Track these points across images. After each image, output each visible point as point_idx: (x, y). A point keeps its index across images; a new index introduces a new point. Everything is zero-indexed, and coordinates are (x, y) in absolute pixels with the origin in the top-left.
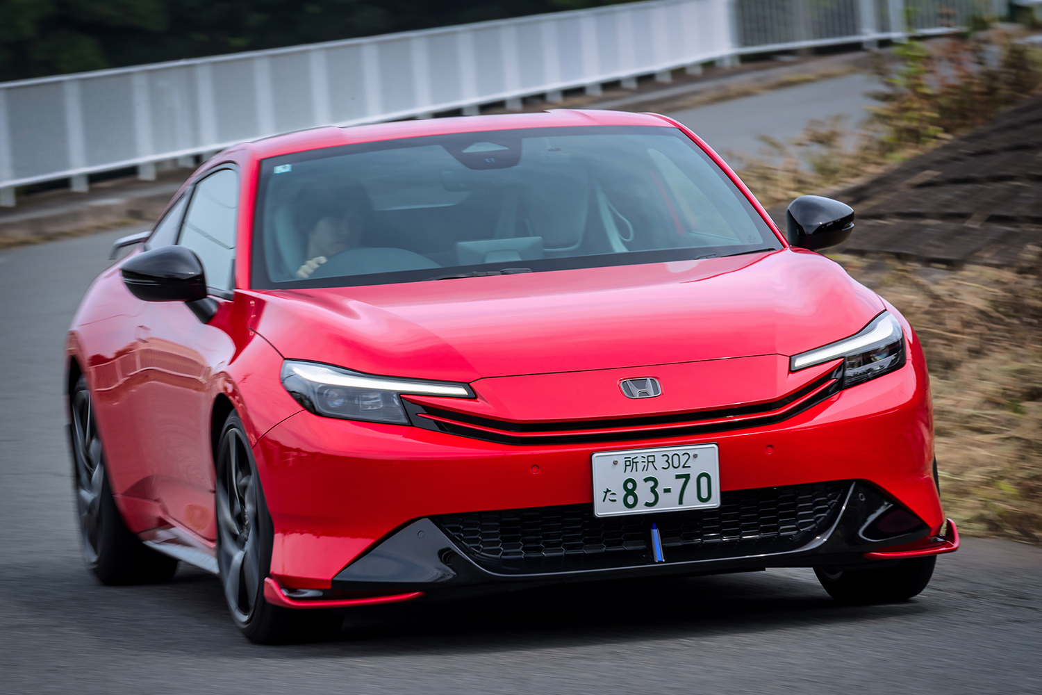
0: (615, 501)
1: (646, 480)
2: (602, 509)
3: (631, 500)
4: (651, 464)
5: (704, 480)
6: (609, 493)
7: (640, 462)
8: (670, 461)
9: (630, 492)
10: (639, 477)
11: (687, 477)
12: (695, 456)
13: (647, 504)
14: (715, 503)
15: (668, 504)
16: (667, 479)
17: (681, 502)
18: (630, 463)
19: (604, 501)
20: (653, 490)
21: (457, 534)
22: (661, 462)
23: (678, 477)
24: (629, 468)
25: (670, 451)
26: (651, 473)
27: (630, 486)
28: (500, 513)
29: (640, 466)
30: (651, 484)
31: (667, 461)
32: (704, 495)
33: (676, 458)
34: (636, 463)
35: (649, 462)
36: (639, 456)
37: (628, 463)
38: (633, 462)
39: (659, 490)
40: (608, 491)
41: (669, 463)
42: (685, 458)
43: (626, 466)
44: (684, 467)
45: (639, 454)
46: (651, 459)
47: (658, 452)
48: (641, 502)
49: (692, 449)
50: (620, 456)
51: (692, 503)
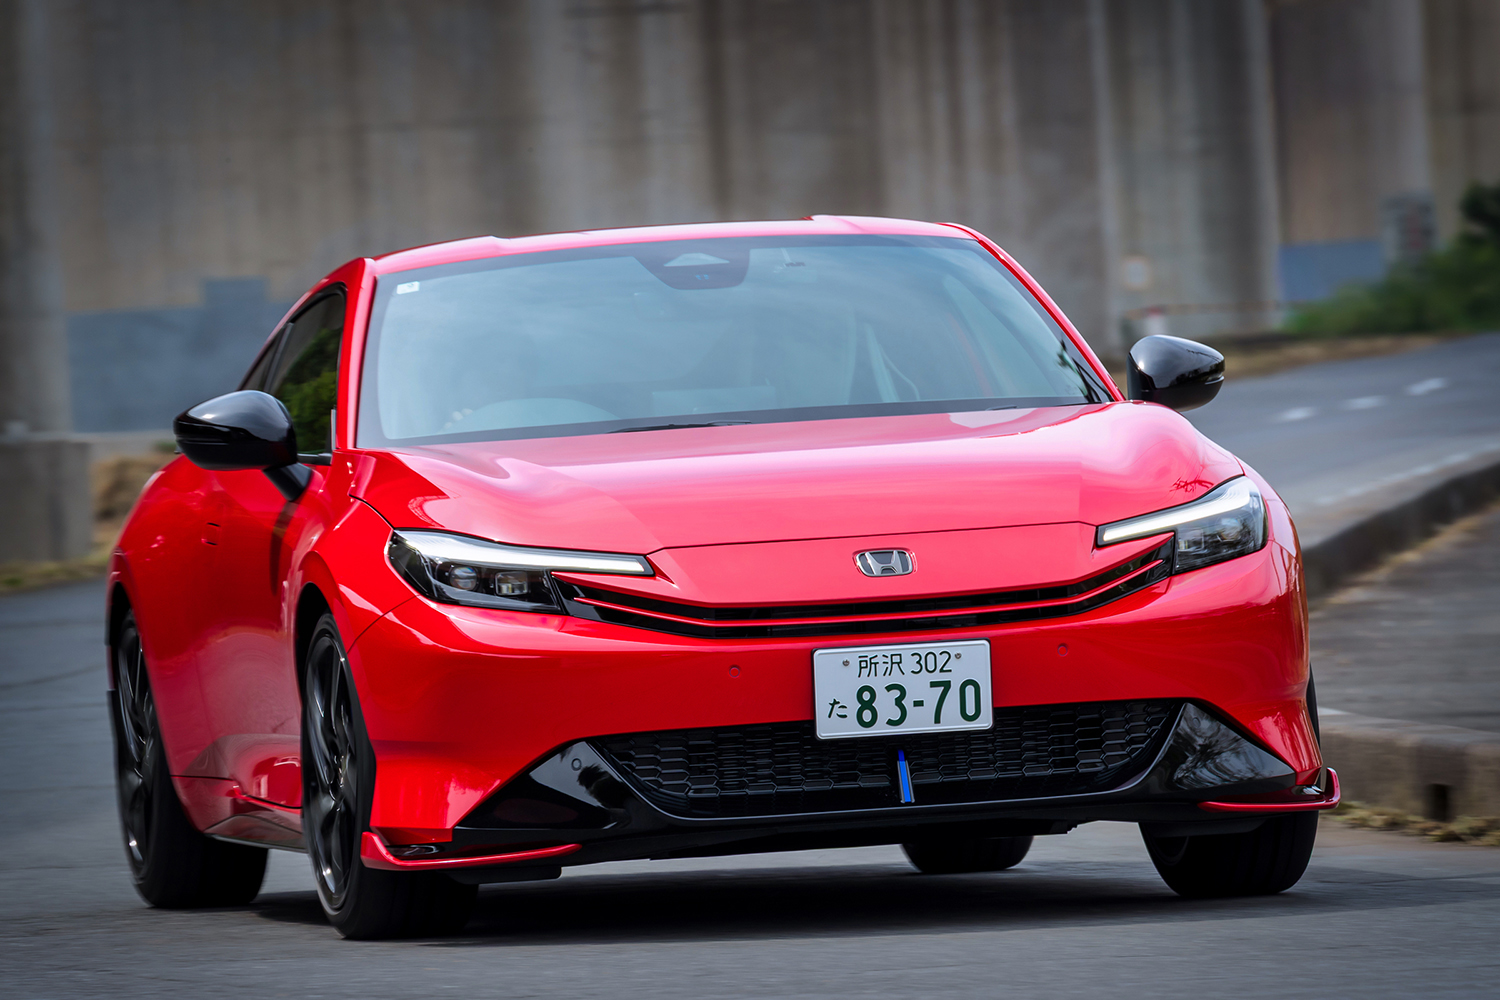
0: (845, 716)
1: (889, 688)
2: (828, 728)
3: (867, 716)
4: (895, 666)
5: (970, 690)
6: (836, 706)
7: (881, 663)
8: (923, 662)
9: (867, 705)
10: (879, 683)
11: (947, 685)
12: (958, 656)
13: (891, 723)
14: (985, 722)
15: (919, 723)
16: (919, 687)
17: (937, 720)
18: (867, 664)
19: (830, 716)
20: (899, 702)
21: (627, 762)
22: (909, 664)
23: (934, 684)
24: (865, 672)
25: (923, 648)
26: (895, 678)
27: (866, 696)
28: (686, 733)
29: (881, 668)
30: (896, 693)
31: (918, 662)
32: (970, 710)
33: (931, 658)
34: (876, 664)
35: (892, 663)
36: (880, 655)
37: (864, 664)
38: (871, 663)
39: (907, 703)
40: (835, 702)
41: (922, 665)
42: (941, 660)
43: (861, 668)
44: (942, 671)
45: (880, 651)
46: (896, 659)
47: (907, 650)
48: (882, 719)
49: (953, 647)
50: (853, 653)
51: (952, 722)
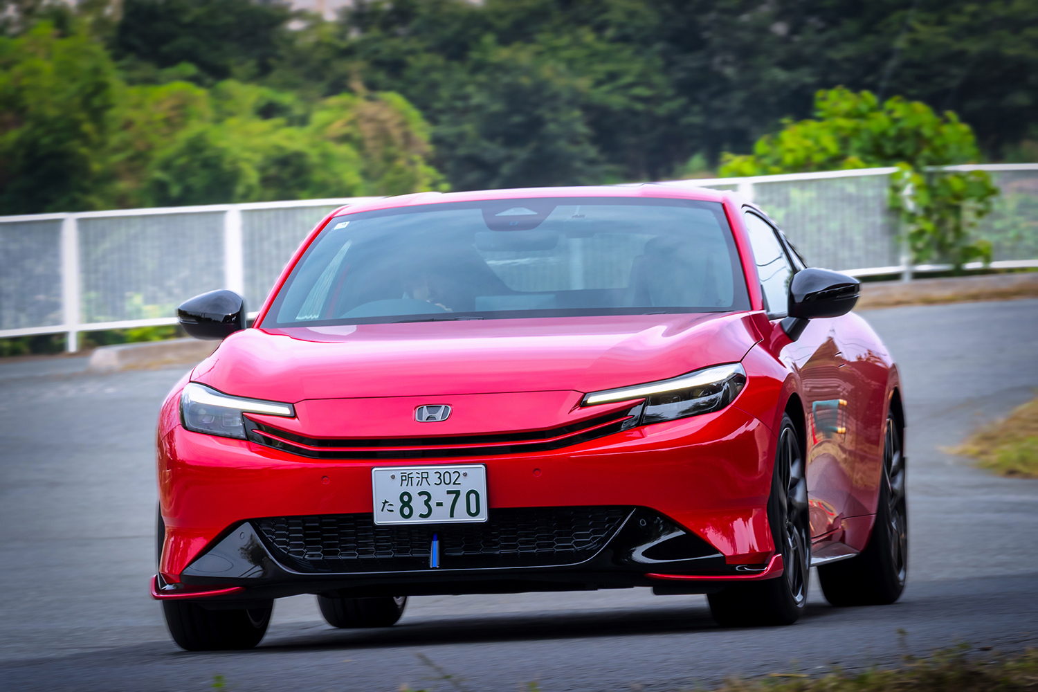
0: (392, 511)
1: (420, 494)
2: (382, 518)
3: (406, 511)
4: (424, 480)
5: (473, 497)
6: (387, 504)
7: (415, 477)
8: (442, 478)
9: (406, 504)
10: (414, 490)
11: (457, 493)
12: (465, 475)
13: (421, 516)
14: (483, 517)
15: (440, 517)
16: (440, 494)
17: (452, 516)
18: (407, 478)
19: (382, 510)
20: (427, 503)
21: (271, 536)
22: (434, 479)
23: (449, 492)
24: (405, 483)
25: (442, 469)
26: (425, 488)
27: (406, 498)
28: (304, 519)
29: (415, 481)
30: (425, 497)
31: (439, 478)
32: (473, 510)
33: (447, 475)
34: (411, 478)
35: (422, 478)
36: (414, 472)
37: (404, 478)
38: (409, 477)
39: (432, 503)
40: (386, 502)
41: (441, 479)
42: (454, 477)
43: (402, 480)
44: (454, 483)
45: (414, 470)
46: (425, 475)
47: (432, 470)
48: (416, 513)
49: (462, 468)
50: (398, 470)
51: (462, 517)
